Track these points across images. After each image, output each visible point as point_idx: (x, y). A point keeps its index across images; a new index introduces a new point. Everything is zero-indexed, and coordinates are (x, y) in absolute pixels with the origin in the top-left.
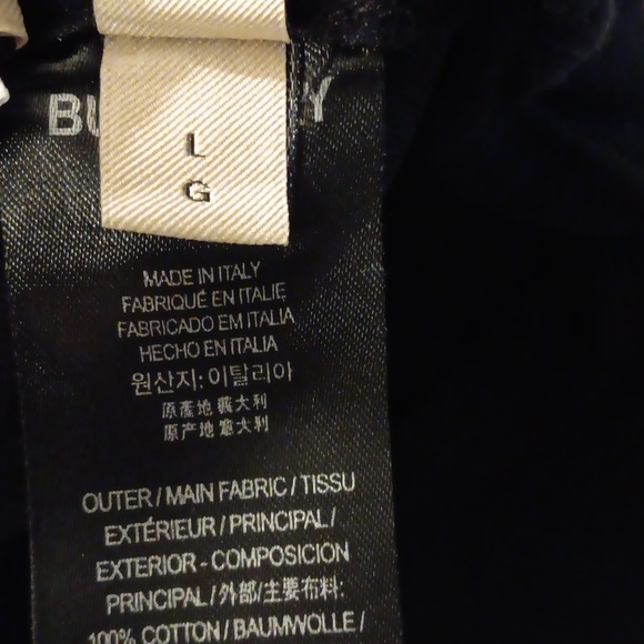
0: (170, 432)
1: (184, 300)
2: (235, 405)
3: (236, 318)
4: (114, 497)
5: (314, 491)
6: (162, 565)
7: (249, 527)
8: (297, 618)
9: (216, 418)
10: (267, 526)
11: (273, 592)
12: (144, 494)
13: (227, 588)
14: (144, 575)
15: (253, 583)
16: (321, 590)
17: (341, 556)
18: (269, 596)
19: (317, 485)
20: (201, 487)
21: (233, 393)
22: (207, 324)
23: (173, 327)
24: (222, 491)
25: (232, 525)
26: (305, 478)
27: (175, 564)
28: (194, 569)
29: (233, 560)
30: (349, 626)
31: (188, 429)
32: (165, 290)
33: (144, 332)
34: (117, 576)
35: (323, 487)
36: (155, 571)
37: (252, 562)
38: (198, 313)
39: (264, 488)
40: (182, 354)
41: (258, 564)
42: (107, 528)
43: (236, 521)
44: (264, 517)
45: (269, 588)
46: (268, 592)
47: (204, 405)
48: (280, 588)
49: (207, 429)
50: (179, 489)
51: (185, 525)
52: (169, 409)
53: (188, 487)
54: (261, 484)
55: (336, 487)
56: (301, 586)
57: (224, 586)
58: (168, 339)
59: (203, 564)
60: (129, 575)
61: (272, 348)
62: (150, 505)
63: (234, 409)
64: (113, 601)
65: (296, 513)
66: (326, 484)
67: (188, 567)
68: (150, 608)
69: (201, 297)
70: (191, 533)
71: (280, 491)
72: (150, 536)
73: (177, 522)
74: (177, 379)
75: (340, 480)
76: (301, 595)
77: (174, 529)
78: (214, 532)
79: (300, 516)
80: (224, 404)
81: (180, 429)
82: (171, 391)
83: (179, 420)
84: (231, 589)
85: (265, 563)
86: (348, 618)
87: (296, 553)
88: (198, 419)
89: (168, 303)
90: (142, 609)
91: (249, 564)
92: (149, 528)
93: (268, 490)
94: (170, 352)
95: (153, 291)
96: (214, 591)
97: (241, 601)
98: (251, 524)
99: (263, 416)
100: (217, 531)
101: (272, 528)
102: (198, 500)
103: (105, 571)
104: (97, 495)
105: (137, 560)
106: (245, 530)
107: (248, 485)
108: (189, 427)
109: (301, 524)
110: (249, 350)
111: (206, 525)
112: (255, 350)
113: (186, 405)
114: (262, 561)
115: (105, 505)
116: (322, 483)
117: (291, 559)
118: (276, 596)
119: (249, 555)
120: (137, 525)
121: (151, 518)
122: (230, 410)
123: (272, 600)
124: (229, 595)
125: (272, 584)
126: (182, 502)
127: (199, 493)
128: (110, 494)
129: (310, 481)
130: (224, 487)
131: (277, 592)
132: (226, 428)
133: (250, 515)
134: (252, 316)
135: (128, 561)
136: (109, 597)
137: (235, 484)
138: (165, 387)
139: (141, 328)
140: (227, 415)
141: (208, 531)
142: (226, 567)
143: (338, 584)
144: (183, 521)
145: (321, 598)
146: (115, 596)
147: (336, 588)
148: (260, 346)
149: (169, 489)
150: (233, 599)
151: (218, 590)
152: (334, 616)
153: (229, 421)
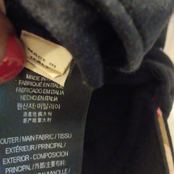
0: (25, 121)
1: (36, 84)
2: (43, 114)
3: (48, 91)
4: (9, 139)
5: (61, 138)
6: (20, 159)
7: (43, 148)
8: (54, 171)
9: (37, 117)
10: (48, 147)
11: (48, 165)
12: (17, 139)
13: (37, 164)
14: (16, 162)
15: (44, 163)
16: (60, 164)
17: (66, 155)
18: (47, 166)
19: (62, 136)
20: (31, 136)
21: (43, 111)
22: (40, 91)
23: (31, 90)
24: (37, 138)
25: (39, 147)
26: (59, 134)
27: (23, 159)
28: (29, 160)
29: (39, 156)
30: (66, 172)
31: (30, 120)
32: (31, 80)
33: (23, 91)
34: (8, 163)
35: (63, 137)
36: (18, 161)
37: (44, 157)
38: (39, 88)
39: (48, 137)
40: (31, 99)
41: (45, 157)
42: (6, 149)
43: (40, 146)
44: (47, 145)
45: (47, 164)
46: (47, 165)
47: (35, 113)
48: (50, 164)
49: (34, 120)
50: (26, 137)
51: (27, 147)
52: (25, 114)
53: (28, 136)
54: (47, 136)
55: (66, 137)
56: (56, 163)
57: (36, 164)
58: (29, 94)
59: (31, 158)
60: (12, 162)
61: (56, 100)
62: (18, 142)
63: (42, 115)
64: (7, 170)
65: (55, 143)
66: (64, 136)
67: (27, 159)
68: (17, 172)
69: (41, 84)
70: (28, 149)
71: (52, 138)
72: (17, 151)
73: (25, 146)
74: (29, 105)
75: (68, 135)
76: (55, 165)
77: (23, 148)
78: (34, 149)
79: (56, 144)
80: (40, 114)
81: (27, 120)
82: (27, 109)
83: (27, 117)
84: (38, 165)
85: (47, 157)
86: (66, 170)
87: (55, 155)
88: (32, 117)
89: (31, 84)
90: (15, 172)
91: (43, 158)
92: (17, 148)
93: (49, 137)
94: (29, 98)
95: (28, 80)
96: (33, 165)
97: (40, 168)
98: (44, 147)
99: (50, 118)
100: (35, 149)
101: (49, 148)
102: (30, 140)
103: (5, 161)
104: (4, 139)
105: (14, 158)
106: (42, 148)
107: (44, 136)
108: (30, 119)
109: (57, 147)
110: (50, 100)
111: (32, 147)
112: (51, 100)
113: (30, 113)
114: (46, 157)
115: (6, 142)
116: (63, 136)
117: (53, 156)
118: (49, 166)
119: (43, 155)
120: (14, 148)
121: (18, 146)
122: (41, 115)
123: (48, 167)
124: (37, 166)
125: (48, 163)
126: (26, 141)
127: (31, 138)
128: (8, 138)
129: (60, 135)
130: (37, 136)
131: (50, 165)
132: (40, 120)
133: (44, 144)
134: (53, 91)
135: (11, 158)
136: (6, 169)
137: (40, 136)
138: (25, 108)
139: (22, 90)
140: (40, 117)
141: (32, 149)
142: (37, 159)
143: (65, 162)
144: (26, 146)
145: (60, 166)
146: (8, 169)
147: (64, 163)
148: (53, 99)
149: (23, 137)
150: (38, 167)
151: (34, 165)
152: (63, 170)
153: (41, 119)
